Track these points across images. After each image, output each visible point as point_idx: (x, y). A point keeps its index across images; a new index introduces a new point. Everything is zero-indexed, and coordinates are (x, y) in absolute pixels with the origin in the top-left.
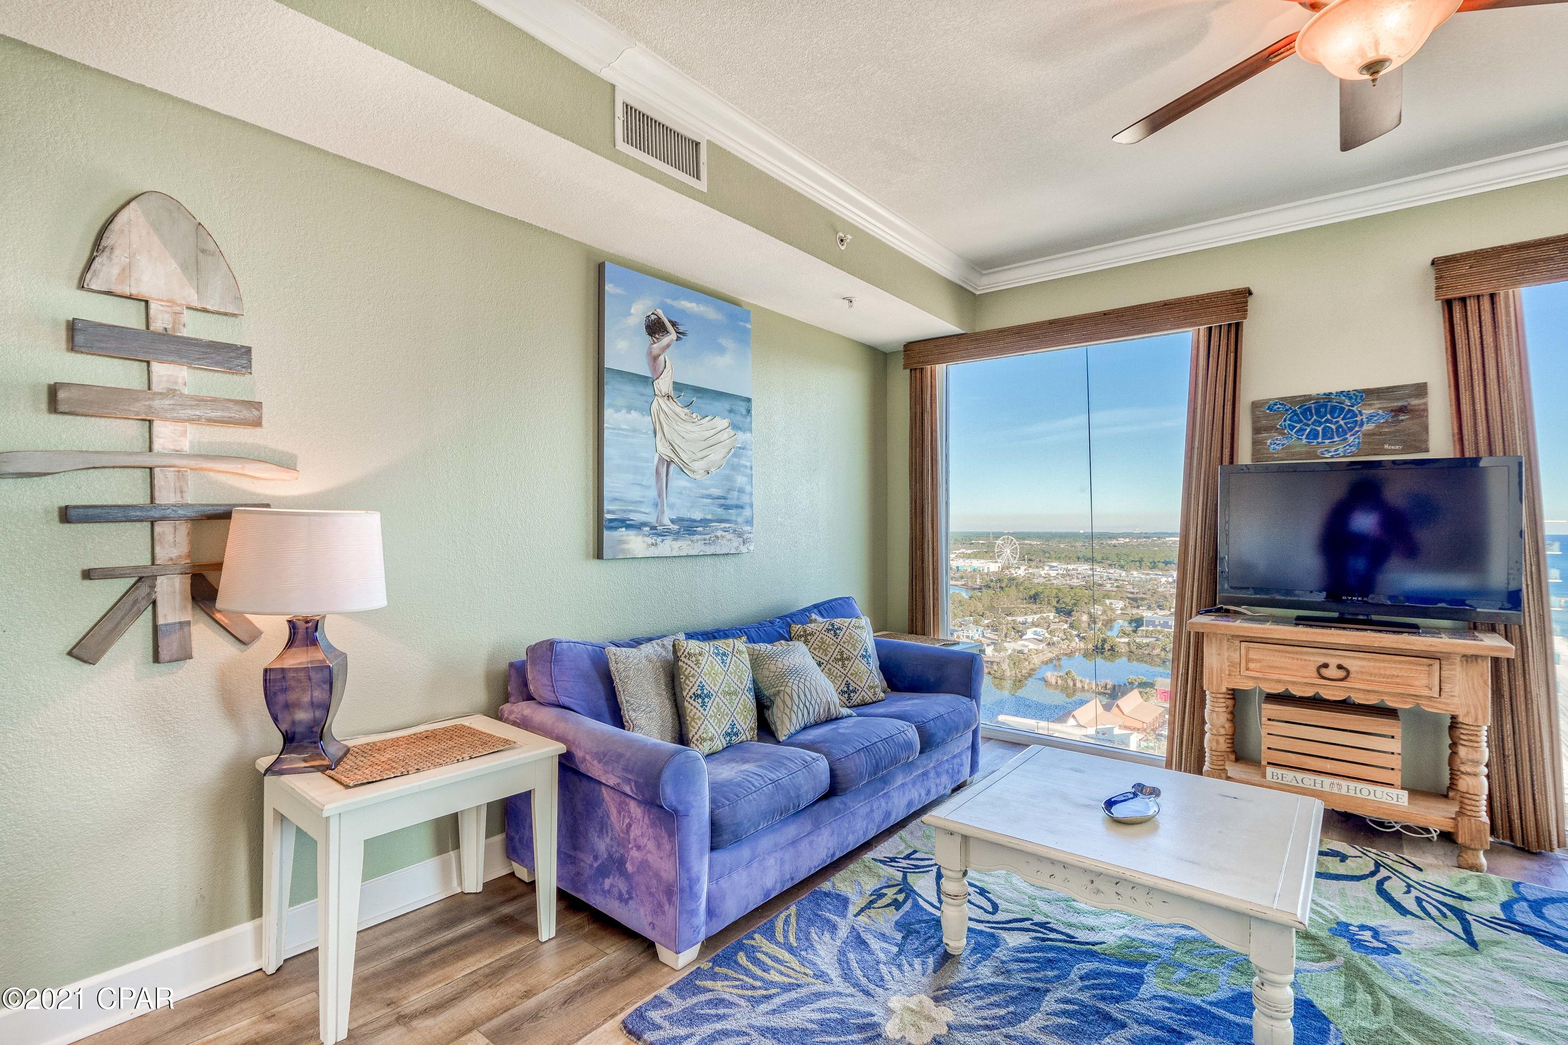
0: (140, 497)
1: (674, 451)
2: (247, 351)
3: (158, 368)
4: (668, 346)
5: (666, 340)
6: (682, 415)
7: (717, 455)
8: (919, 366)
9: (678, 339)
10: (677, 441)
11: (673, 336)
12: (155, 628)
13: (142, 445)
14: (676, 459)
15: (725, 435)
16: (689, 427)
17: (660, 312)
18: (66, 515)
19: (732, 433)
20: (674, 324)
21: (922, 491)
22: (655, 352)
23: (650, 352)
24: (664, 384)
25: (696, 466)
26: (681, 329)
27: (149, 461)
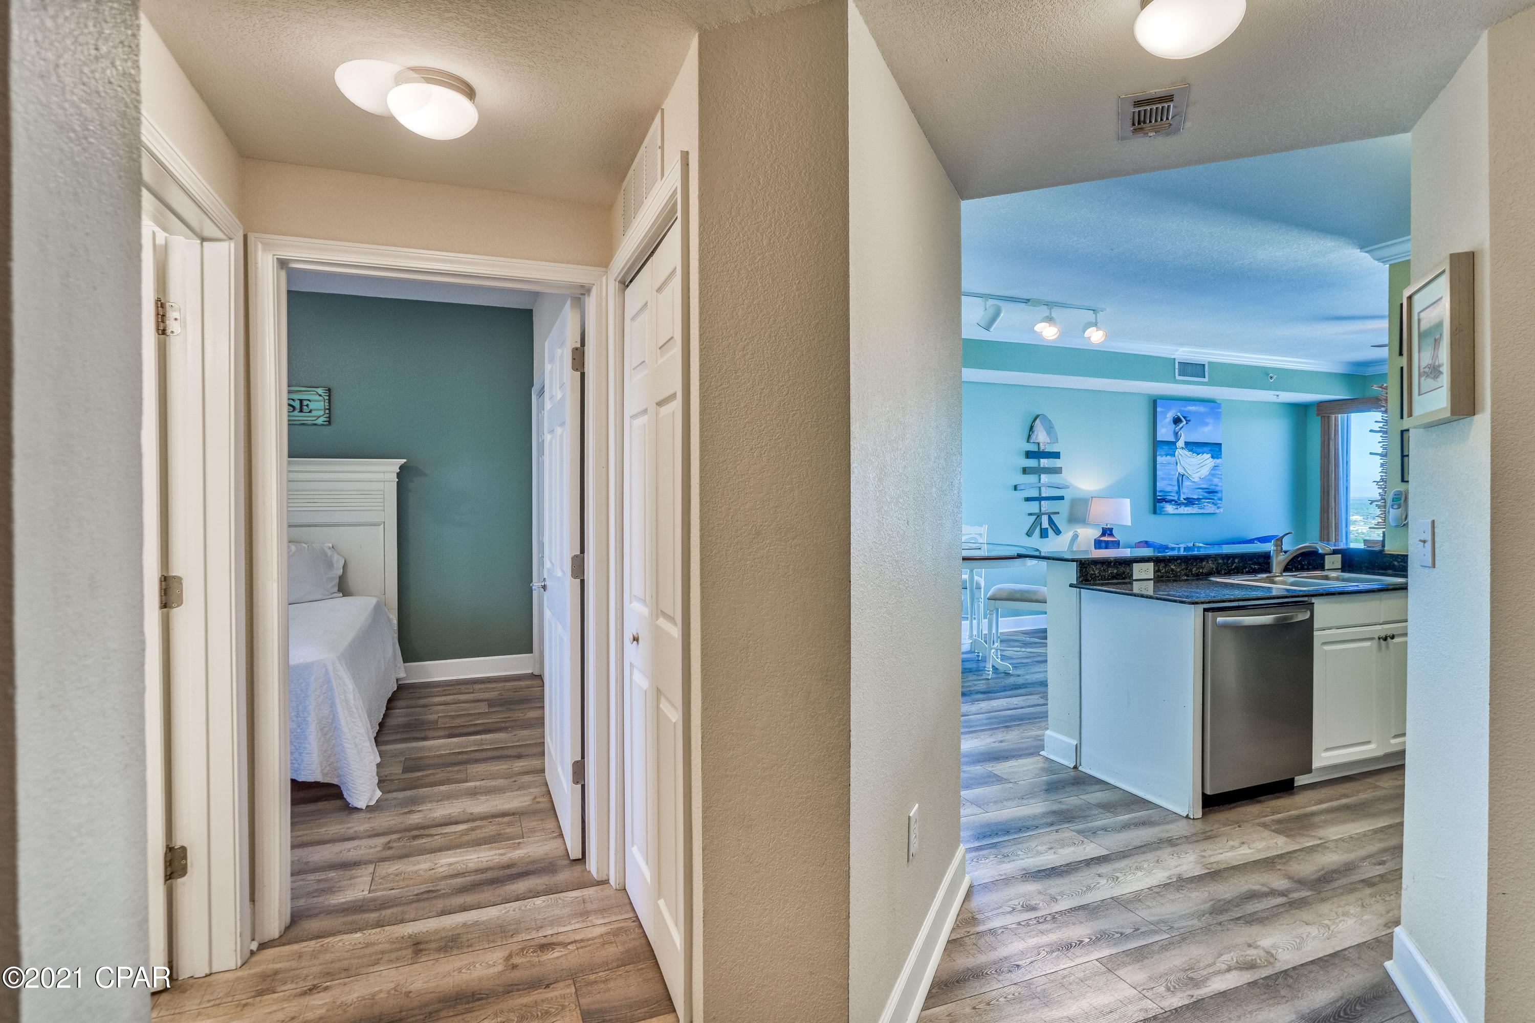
0: (1037, 495)
1: (1185, 470)
2: (1059, 453)
3: (1042, 460)
4: (1182, 427)
5: (1181, 425)
6: (1189, 455)
7: (1205, 471)
8: (1327, 415)
9: (1187, 423)
10: (1186, 466)
11: (1185, 422)
12: (1041, 529)
13: (1037, 481)
14: (1186, 474)
15: (1208, 461)
16: (1192, 460)
17: (1179, 414)
18: (1028, 499)
19: (1212, 460)
20: (1184, 418)
21: (1328, 481)
22: (1177, 431)
23: (1174, 431)
24: (1180, 444)
25: (1194, 476)
26: (1188, 419)
27: (1039, 485)
